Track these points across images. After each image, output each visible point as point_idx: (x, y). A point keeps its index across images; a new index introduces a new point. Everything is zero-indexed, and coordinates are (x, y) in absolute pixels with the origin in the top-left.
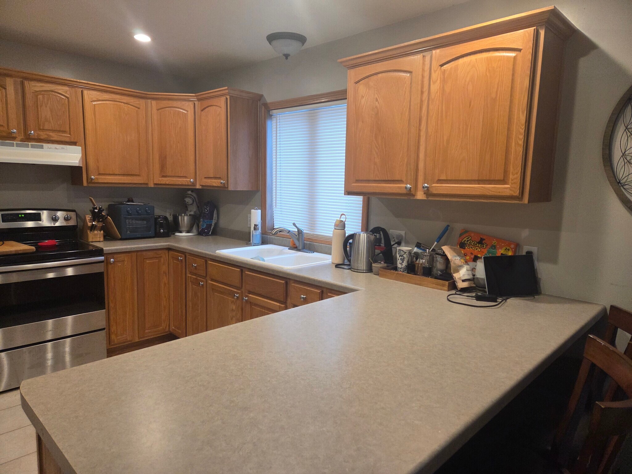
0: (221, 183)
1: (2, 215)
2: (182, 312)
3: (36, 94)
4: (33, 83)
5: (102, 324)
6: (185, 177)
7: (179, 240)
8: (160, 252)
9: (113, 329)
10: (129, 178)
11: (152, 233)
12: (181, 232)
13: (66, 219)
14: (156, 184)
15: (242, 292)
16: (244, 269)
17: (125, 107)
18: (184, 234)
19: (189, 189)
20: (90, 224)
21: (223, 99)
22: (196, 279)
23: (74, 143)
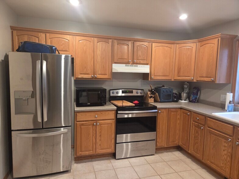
0: (212, 80)
1: (122, 91)
2: (187, 138)
3: (138, 46)
4: (137, 42)
5: (154, 138)
6: (189, 77)
7: (181, 104)
8: (177, 109)
9: (158, 140)
10: (165, 77)
11: (171, 100)
12: (182, 100)
13: (141, 93)
14: (175, 80)
15: (233, 138)
16: (236, 127)
17: (166, 48)
18: (183, 101)
19: (186, 82)
20: (150, 95)
21: (217, 40)
22: (198, 125)
23: (147, 64)
